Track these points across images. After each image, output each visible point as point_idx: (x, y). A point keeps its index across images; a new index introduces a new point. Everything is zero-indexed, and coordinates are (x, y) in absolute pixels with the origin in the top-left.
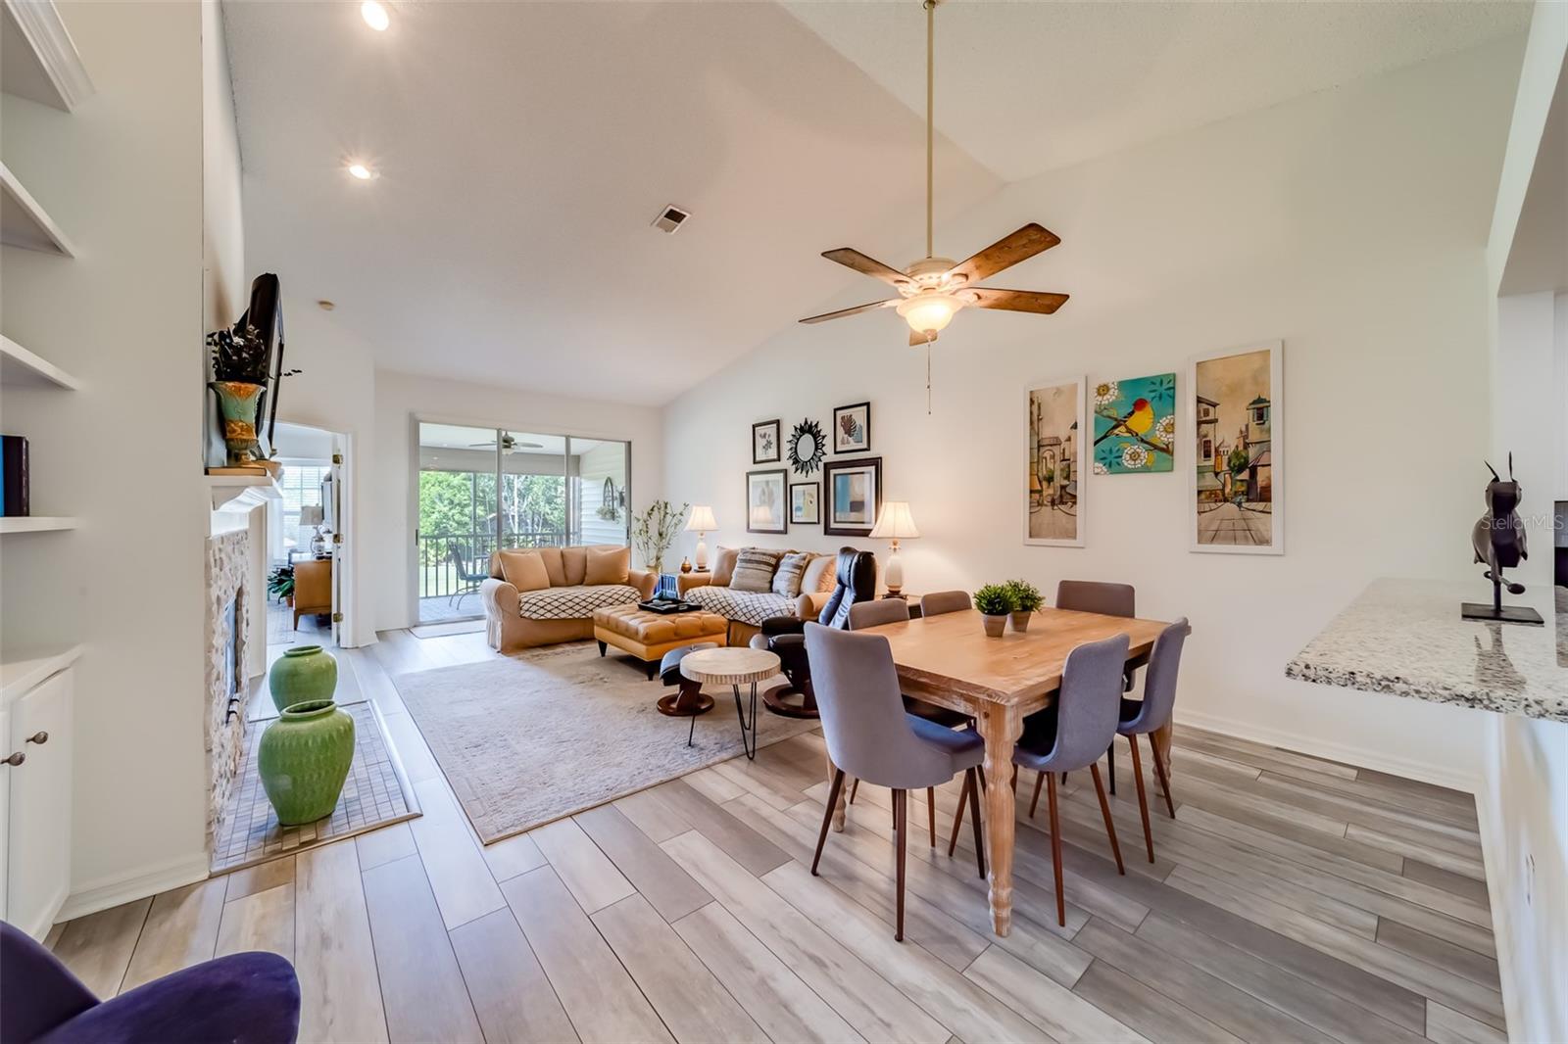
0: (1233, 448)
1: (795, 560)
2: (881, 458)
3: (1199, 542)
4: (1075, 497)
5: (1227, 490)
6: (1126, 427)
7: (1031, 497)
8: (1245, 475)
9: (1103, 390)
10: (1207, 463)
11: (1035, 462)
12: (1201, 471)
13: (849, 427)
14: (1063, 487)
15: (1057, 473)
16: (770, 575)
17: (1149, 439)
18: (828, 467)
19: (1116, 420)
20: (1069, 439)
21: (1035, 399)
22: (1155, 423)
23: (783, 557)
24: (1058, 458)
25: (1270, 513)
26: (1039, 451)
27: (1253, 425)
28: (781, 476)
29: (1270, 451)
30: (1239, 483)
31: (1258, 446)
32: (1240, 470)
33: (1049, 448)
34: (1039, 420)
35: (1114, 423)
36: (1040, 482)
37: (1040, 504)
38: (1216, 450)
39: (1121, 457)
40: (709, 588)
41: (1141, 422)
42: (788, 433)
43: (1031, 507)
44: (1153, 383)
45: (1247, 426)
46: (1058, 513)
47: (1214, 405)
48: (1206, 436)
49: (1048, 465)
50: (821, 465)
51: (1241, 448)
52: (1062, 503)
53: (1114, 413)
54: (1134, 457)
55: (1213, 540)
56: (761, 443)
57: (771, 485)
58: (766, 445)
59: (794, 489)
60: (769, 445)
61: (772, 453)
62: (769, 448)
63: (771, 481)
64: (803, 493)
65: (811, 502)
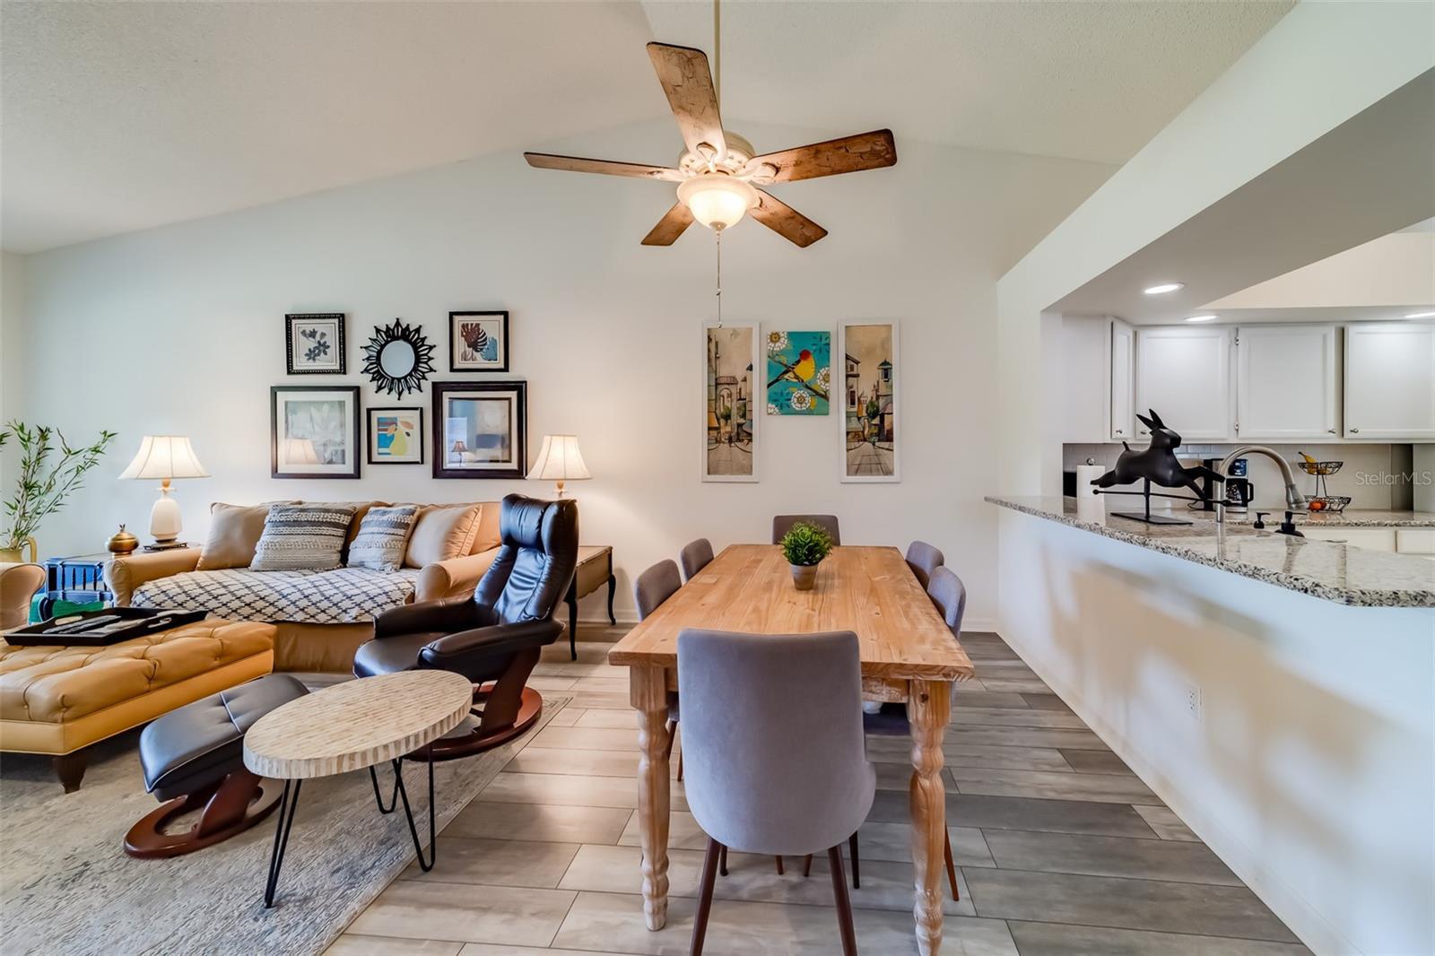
0: (869, 399)
1: (394, 514)
2: (526, 382)
3: (848, 475)
4: (750, 435)
5: (866, 432)
6: (794, 373)
7: (709, 434)
8: (876, 421)
9: (775, 337)
10: (852, 410)
11: (713, 400)
12: (848, 416)
13: (475, 339)
14: (740, 425)
15: (734, 412)
16: (339, 543)
17: (813, 386)
18: (438, 389)
19: (786, 366)
20: (745, 380)
21: (712, 337)
22: (817, 370)
23: (365, 511)
24: (735, 397)
25: (892, 450)
26: (716, 388)
27: (881, 381)
28: (348, 397)
29: (892, 403)
30: (873, 427)
31: (885, 398)
32: (874, 417)
33: (727, 386)
34: (717, 358)
35: (784, 369)
36: (718, 419)
37: (718, 441)
38: (859, 399)
39: (790, 400)
40: (200, 576)
41: (806, 369)
42: (361, 336)
43: (709, 444)
44: (815, 338)
45: (878, 382)
46: (736, 450)
47: (857, 363)
48: (851, 387)
49: (726, 403)
50: (427, 386)
51: (874, 399)
52: (739, 440)
53: (784, 359)
54: (801, 400)
55: (856, 472)
56: (302, 345)
57: (326, 408)
58: (315, 348)
59: (375, 415)
60: (322, 348)
61: (329, 362)
62: (322, 354)
63: (327, 402)
64: (393, 422)
65: (408, 434)
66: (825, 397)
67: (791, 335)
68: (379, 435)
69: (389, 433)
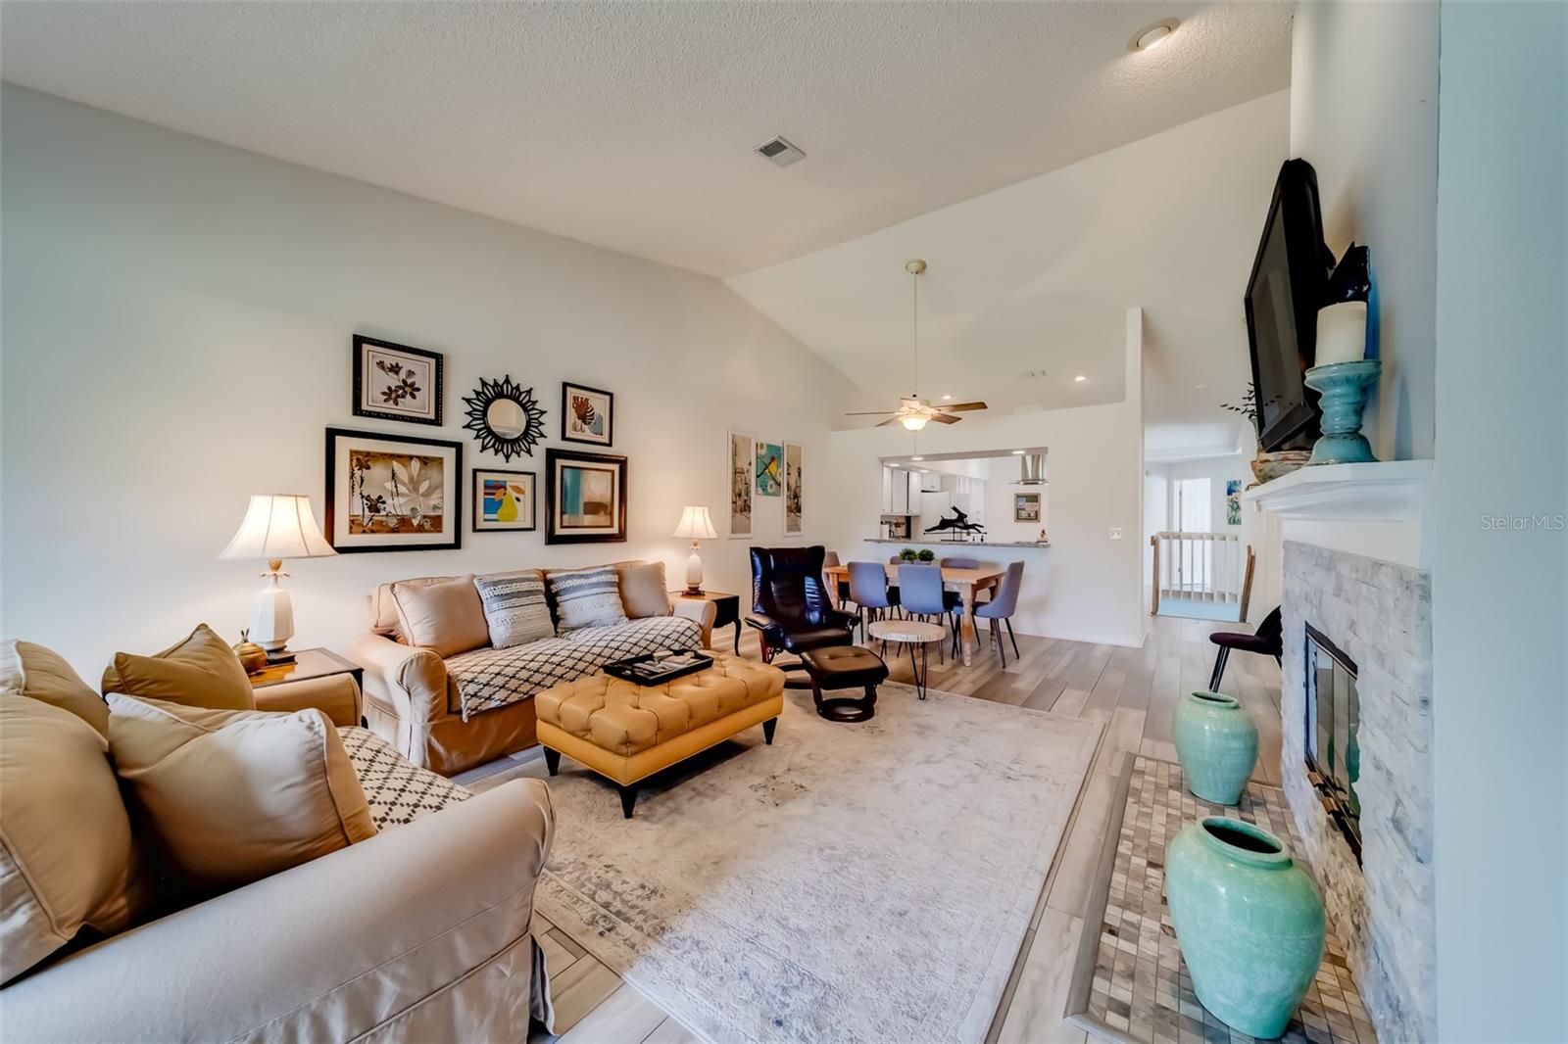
2: (626, 458)
3: (787, 532)
4: (750, 507)
5: (792, 507)
6: (768, 470)
7: (733, 508)
8: (796, 501)
9: (760, 446)
10: (789, 494)
11: (734, 483)
12: (787, 497)
13: (585, 414)
14: (746, 501)
15: (743, 492)
17: (776, 479)
18: (552, 455)
19: (764, 465)
20: (747, 471)
21: (734, 440)
22: (777, 469)
24: (743, 482)
25: (801, 516)
26: (735, 475)
27: (798, 479)
28: (448, 455)
29: (801, 491)
30: (795, 504)
31: (799, 488)
32: (795, 498)
33: (740, 475)
34: (736, 455)
35: (764, 467)
36: (736, 497)
37: (737, 512)
38: (791, 487)
39: (766, 486)
41: (773, 468)
43: (733, 515)
44: (776, 450)
46: (744, 516)
47: (791, 467)
48: (788, 481)
49: (739, 486)
50: (539, 450)
51: (796, 488)
52: (745, 509)
53: (764, 460)
54: (771, 487)
55: (789, 530)
56: (377, 382)
57: (415, 465)
58: (400, 387)
59: (482, 478)
60: (408, 389)
61: (418, 408)
62: (408, 396)
63: (418, 457)
64: (501, 486)
65: (518, 500)
66: (779, 485)
67: (768, 446)
68: (485, 499)
69: (496, 498)
